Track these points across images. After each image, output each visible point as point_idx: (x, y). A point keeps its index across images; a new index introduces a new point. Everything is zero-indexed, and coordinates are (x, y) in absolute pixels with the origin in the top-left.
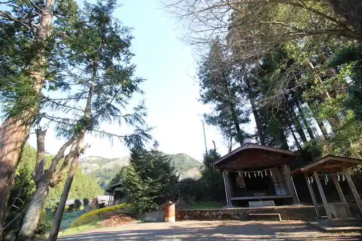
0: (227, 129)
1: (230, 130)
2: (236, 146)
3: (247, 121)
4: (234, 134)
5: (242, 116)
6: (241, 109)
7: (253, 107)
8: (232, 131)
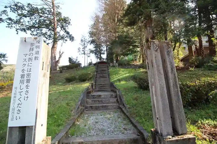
0: (97, 55)
1: (98, 56)
2: (98, 60)
3: (104, 54)
4: (99, 58)
5: (103, 52)
6: (103, 49)
7: (107, 50)
8: (99, 57)
